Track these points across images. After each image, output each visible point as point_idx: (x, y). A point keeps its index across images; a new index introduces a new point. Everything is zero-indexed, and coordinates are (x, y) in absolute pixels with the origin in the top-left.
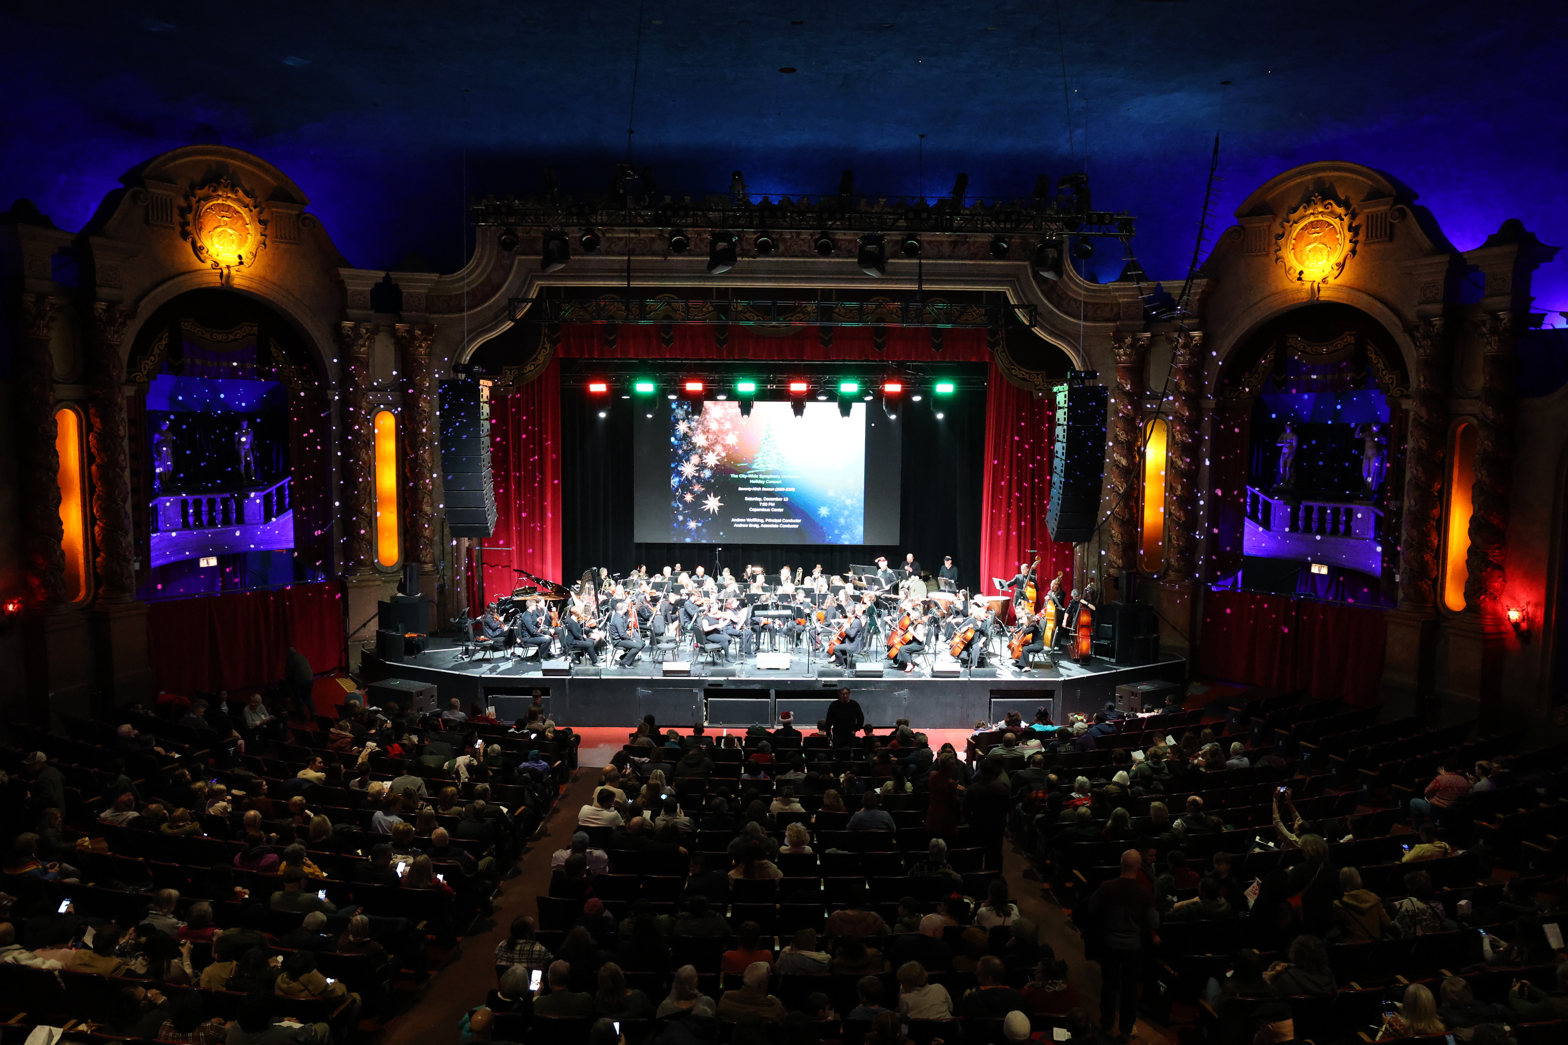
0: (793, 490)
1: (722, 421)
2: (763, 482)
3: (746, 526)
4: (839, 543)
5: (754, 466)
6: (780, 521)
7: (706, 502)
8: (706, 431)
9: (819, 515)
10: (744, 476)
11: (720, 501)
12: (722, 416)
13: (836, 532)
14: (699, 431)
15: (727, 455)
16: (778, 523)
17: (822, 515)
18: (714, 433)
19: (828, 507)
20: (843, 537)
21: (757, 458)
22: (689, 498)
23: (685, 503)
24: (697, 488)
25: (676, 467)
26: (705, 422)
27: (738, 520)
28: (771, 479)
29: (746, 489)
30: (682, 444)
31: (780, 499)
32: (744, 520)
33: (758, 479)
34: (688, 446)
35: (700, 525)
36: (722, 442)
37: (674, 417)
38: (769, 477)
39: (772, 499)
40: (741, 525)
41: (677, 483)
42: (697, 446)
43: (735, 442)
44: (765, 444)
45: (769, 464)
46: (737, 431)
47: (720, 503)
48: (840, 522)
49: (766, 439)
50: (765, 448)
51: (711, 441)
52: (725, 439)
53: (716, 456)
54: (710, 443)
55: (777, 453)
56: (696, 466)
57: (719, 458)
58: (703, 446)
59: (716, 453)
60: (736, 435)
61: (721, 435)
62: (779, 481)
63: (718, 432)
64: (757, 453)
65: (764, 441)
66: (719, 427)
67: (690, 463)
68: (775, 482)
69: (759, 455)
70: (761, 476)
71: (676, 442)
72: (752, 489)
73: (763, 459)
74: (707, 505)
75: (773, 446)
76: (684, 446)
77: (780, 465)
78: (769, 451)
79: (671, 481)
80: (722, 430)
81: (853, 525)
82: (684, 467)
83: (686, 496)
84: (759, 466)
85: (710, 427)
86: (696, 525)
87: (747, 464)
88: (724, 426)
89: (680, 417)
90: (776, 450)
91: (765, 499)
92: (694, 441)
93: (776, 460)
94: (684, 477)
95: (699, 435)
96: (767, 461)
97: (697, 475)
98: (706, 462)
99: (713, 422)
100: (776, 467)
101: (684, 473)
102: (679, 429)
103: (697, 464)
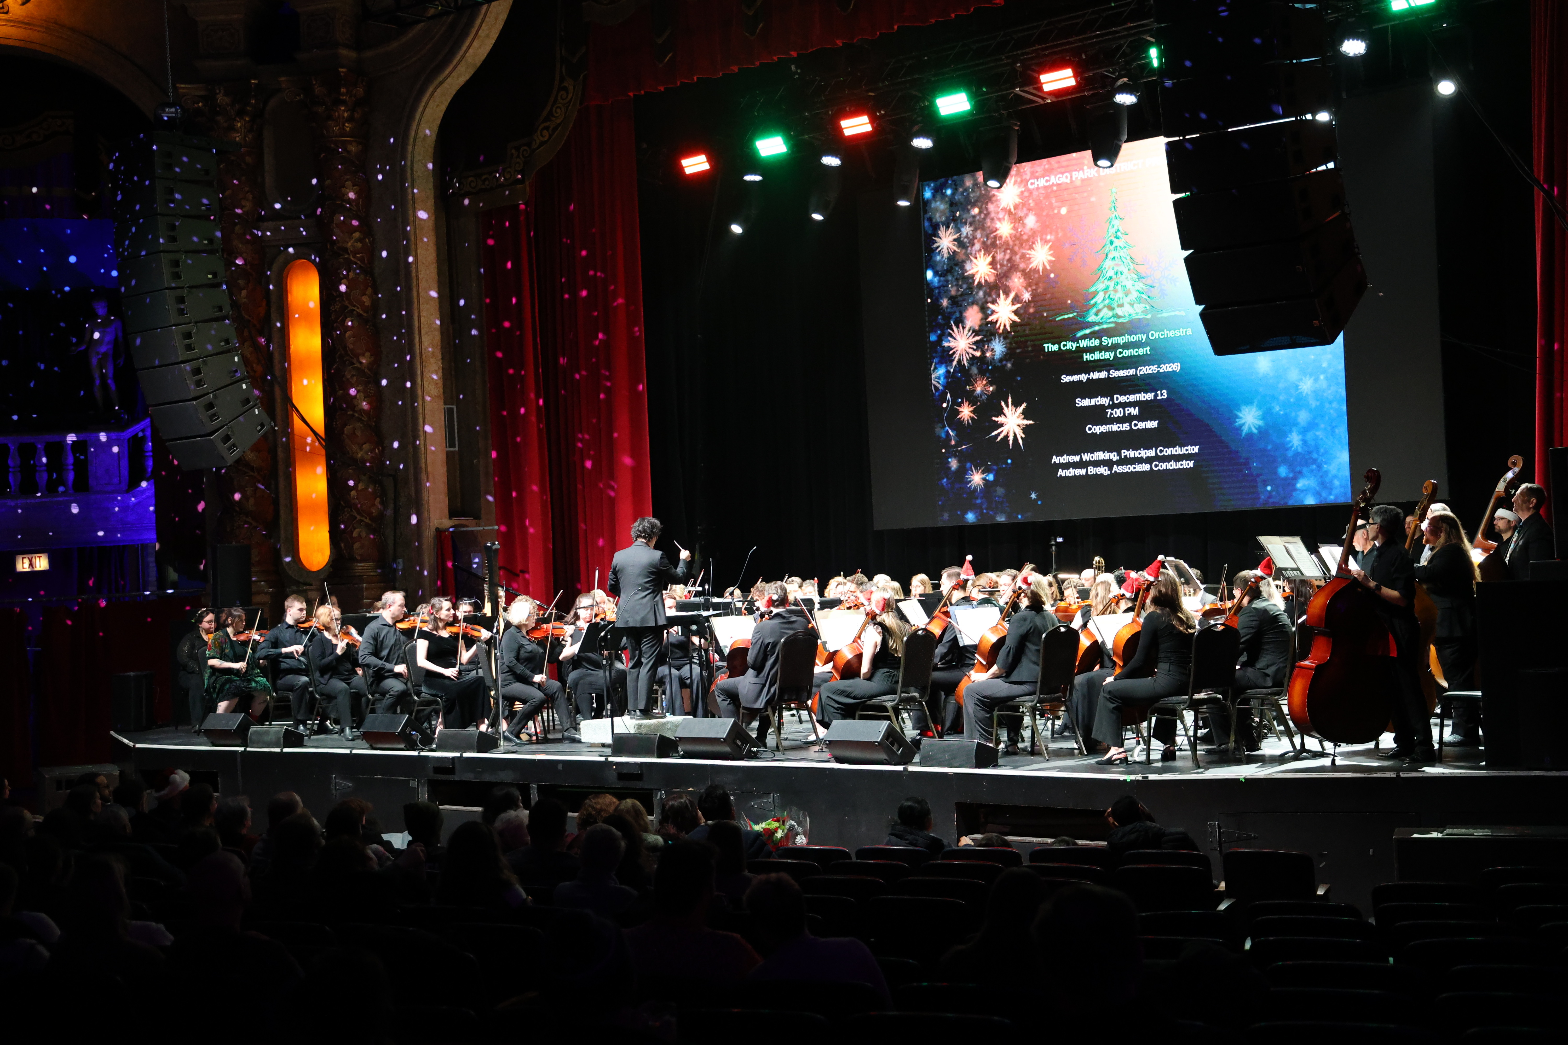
0: (1175, 367)
1: (1021, 214)
2: (1108, 356)
3: (1082, 472)
4: (1291, 503)
5: (1091, 318)
6: (1151, 453)
7: (1000, 419)
8: (989, 247)
9: (1239, 429)
10: (1071, 346)
11: (1026, 415)
12: (1018, 200)
13: (1283, 471)
14: (977, 246)
15: (1034, 295)
16: (1149, 460)
17: (1245, 430)
18: (1007, 245)
19: (1259, 407)
20: (1299, 485)
21: (1095, 294)
22: (966, 412)
23: (958, 425)
24: (982, 387)
25: (940, 339)
26: (988, 222)
27: (1065, 459)
28: (1126, 346)
29: (1076, 378)
30: (947, 282)
31: (1150, 396)
32: (1076, 458)
33: (1101, 348)
34: (959, 286)
36: (1022, 266)
37: (930, 219)
38: (1121, 340)
39: (1133, 398)
40: (1071, 472)
41: (942, 381)
42: (976, 283)
43: (1050, 262)
44: (1110, 256)
45: (1121, 306)
46: (1051, 233)
47: (1027, 420)
48: (1290, 445)
49: (1112, 243)
50: (1109, 268)
51: (1002, 265)
52: (1028, 256)
53: (1014, 302)
54: (1000, 271)
55: (1136, 277)
56: (976, 333)
57: (1019, 305)
58: (986, 281)
59: (1012, 295)
60: (1051, 244)
61: (1019, 249)
62: (1145, 349)
63: (1014, 241)
64: (1093, 283)
65: (1107, 249)
66: (1014, 228)
67: (964, 328)
68: (1136, 352)
69: (1099, 286)
70: (1106, 341)
71: (936, 280)
72: (1089, 375)
73: (1107, 296)
74: (1002, 425)
75: (1126, 259)
76: (952, 287)
77: (1144, 305)
78: (1119, 273)
79: (933, 376)
80: (1021, 235)
81: (1322, 451)
82: (955, 339)
83: (961, 409)
84: (1101, 314)
85: (998, 232)
86: (984, 479)
87: (1075, 314)
88: (1024, 225)
89: (940, 217)
90: (1134, 269)
91: (1117, 399)
92: (970, 272)
93: (1134, 295)
94: (955, 363)
95: (978, 255)
96: (1116, 299)
97: (978, 354)
98: (995, 321)
99: (1004, 219)
100: (1137, 313)
101: (954, 353)
102: (939, 246)
103: (977, 328)
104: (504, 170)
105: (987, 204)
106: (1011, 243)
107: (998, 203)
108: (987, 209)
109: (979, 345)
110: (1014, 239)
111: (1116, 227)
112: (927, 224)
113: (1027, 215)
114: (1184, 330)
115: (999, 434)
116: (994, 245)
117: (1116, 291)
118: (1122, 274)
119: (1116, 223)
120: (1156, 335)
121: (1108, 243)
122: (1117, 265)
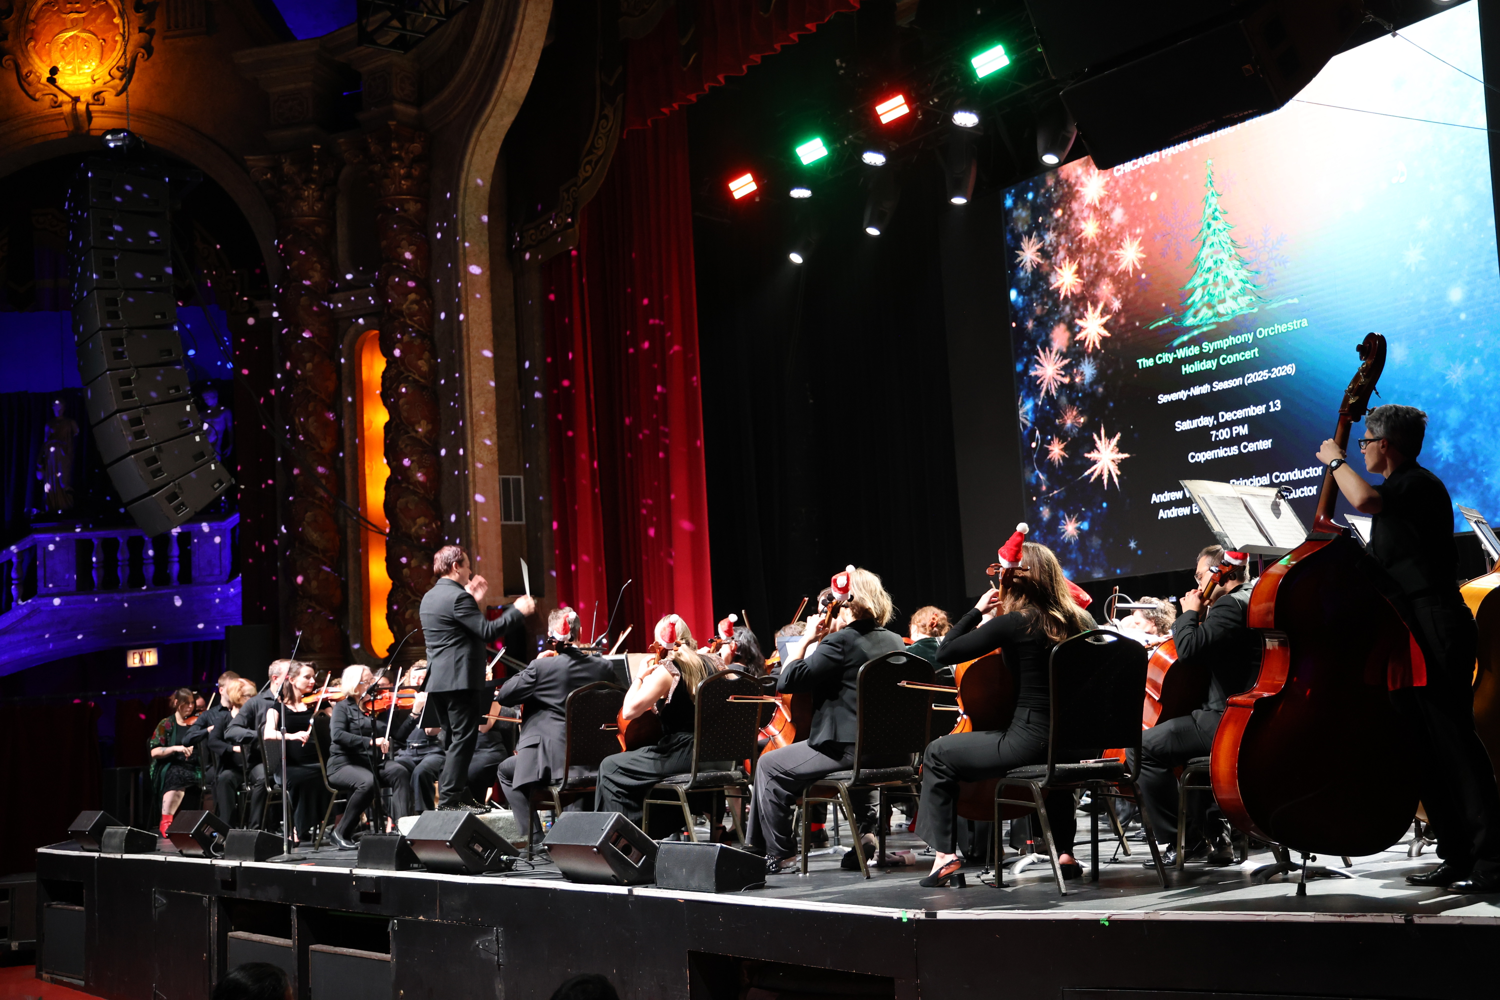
0: (1289, 369)
1: (1107, 208)
2: (1209, 365)
3: (1186, 511)
5: (1189, 321)
6: (1265, 480)
7: (1093, 456)
10: (1167, 358)
11: (1121, 447)
12: (1103, 193)
14: (1062, 254)
15: (1125, 303)
18: (1092, 248)
21: (1192, 291)
22: (1056, 451)
23: (1047, 467)
24: (1072, 419)
25: (1026, 368)
26: (1073, 224)
27: (1166, 497)
28: (1232, 350)
29: (1174, 397)
30: (1032, 301)
31: (1260, 410)
32: (1179, 495)
33: (1202, 357)
34: (1044, 304)
35: (1085, 526)
36: (1110, 269)
37: (1012, 231)
38: (1224, 344)
39: (1240, 414)
40: (1174, 513)
41: (1030, 416)
42: (1062, 297)
43: (1140, 260)
44: (1208, 243)
45: (1223, 301)
46: (1140, 226)
47: (1123, 453)
48: (1439, 454)
49: (1209, 226)
50: (1207, 257)
51: (1089, 272)
52: (1116, 257)
53: (1103, 314)
54: (1087, 279)
55: (1238, 263)
56: (1064, 355)
57: (1108, 317)
58: (1072, 293)
59: (1101, 306)
60: (1140, 238)
61: (1107, 249)
62: (1252, 351)
63: (1100, 242)
64: (1190, 279)
65: (1205, 234)
66: (1101, 227)
67: (1051, 352)
68: (1243, 356)
69: (1197, 281)
70: (1208, 347)
71: (1020, 300)
72: (1189, 391)
73: (1206, 292)
74: (1095, 462)
75: (1226, 243)
76: (1037, 305)
77: (1249, 297)
78: (1219, 262)
79: (1021, 412)
80: (1108, 233)
81: (1481, 459)
82: (1041, 365)
83: (1051, 448)
84: (1200, 315)
85: (1083, 234)
86: (1079, 529)
87: (1171, 319)
88: (1111, 220)
89: (1022, 226)
90: (1236, 254)
91: (1223, 417)
92: (1055, 286)
93: (1238, 286)
94: (1043, 394)
95: (1063, 265)
96: (1217, 294)
97: (1066, 380)
98: (1083, 339)
99: (1089, 217)
100: (1241, 308)
101: (1042, 382)
102: (1022, 260)
103: (1065, 350)
104: (556, 215)
105: (1070, 203)
106: (1098, 244)
107: (1082, 199)
108: (1070, 208)
109: (1067, 370)
110: (1100, 239)
111: (1213, 207)
112: (1009, 237)
113: (1113, 209)
114: (1299, 322)
115: (1092, 473)
116: (1079, 249)
117: (1216, 284)
118: (1222, 262)
119: (1213, 201)
120: (1265, 332)
121: (1205, 226)
122: (1217, 252)
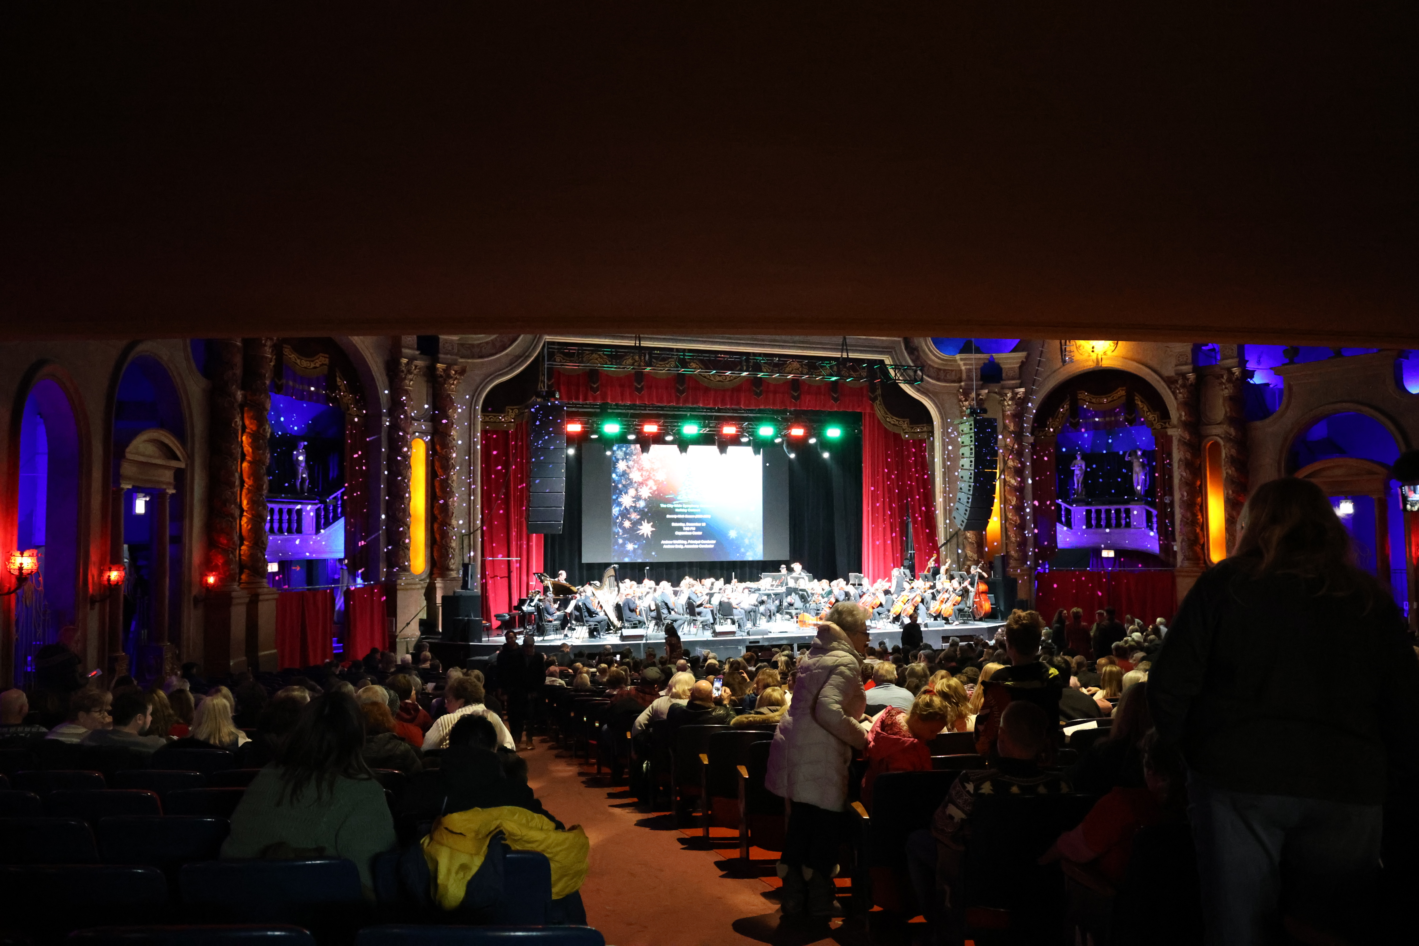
0: (709, 516)
2: (686, 511)
3: (673, 547)
4: (744, 559)
5: (678, 498)
6: (699, 542)
7: (641, 527)
8: (641, 469)
9: (729, 537)
10: (671, 506)
11: (652, 526)
13: (742, 550)
14: (635, 469)
15: (658, 488)
16: (698, 544)
17: (731, 537)
18: (647, 471)
19: (736, 531)
21: (680, 491)
22: (627, 524)
23: (624, 529)
24: (634, 516)
25: (617, 498)
26: (640, 462)
27: (667, 542)
28: (692, 508)
29: (672, 516)
30: (621, 479)
31: (699, 525)
32: (671, 542)
33: (682, 508)
34: (626, 481)
35: (636, 546)
36: (653, 478)
37: (615, 457)
38: (690, 506)
39: (693, 524)
40: (669, 547)
41: (617, 512)
42: (634, 481)
43: (663, 478)
45: (690, 495)
47: (652, 528)
48: (745, 542)
49: (688, 476)
51: (645, 477)
52: (656, 475)
53: (649, 489)
54: (644, 479)
56: (633, 498)
57: (651, 491)
59: (649, 487)
60: (664, 472)
61: (652, 473)
62: (698, 510)
63: (650, 470)
64: (679, 488)
67: (628, 496)
68: (695, 511)
69: (682, 488)
70: (684, 506)
71: (617, 478)
72: (678, 516)
74: (642, 530)
76: (623, 481)
77: (699, 496)
78: (690, 485)
79: (613, 511)
80: (653, 469)
81: (755, 544)
82: (623, 499)
83: (625, 523)
84: (683, 497)
86: (633, 547)
87: (673, 496)
89: (620, 457)
91: (687, 524)
92: (631, 477)
93: (695, 493)
94: (623, 507)
95: (635, 472)
97: (633, 505)
98: (641, 495)
99: (646, 464)
100: (696, 498)
101: (623, 504)
102: (619, 467)
103: (633, 496)
104: (504, 416)
105: (640, 456)
108: (640, 458)
109: (634, 502)
111: (690, 471)
116: (642, 469)
117: (688, 491)
120: (702, 506)
